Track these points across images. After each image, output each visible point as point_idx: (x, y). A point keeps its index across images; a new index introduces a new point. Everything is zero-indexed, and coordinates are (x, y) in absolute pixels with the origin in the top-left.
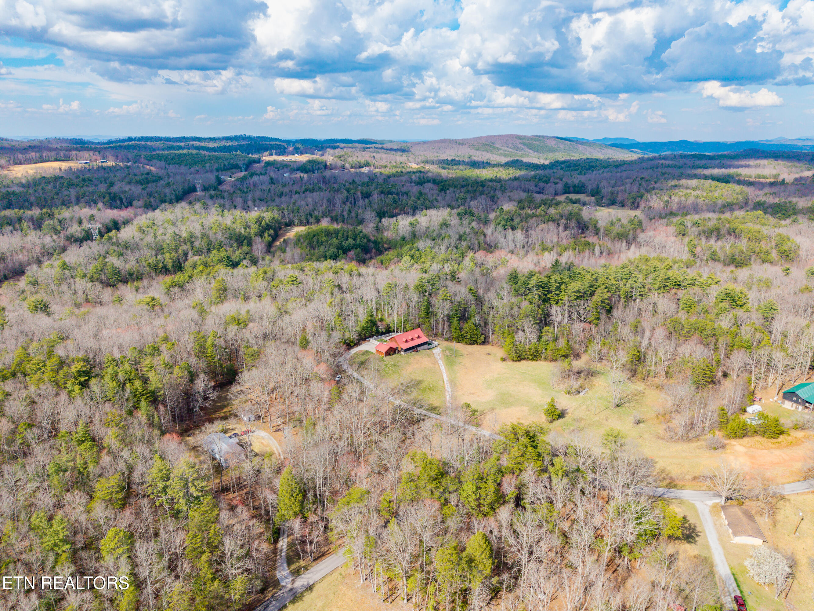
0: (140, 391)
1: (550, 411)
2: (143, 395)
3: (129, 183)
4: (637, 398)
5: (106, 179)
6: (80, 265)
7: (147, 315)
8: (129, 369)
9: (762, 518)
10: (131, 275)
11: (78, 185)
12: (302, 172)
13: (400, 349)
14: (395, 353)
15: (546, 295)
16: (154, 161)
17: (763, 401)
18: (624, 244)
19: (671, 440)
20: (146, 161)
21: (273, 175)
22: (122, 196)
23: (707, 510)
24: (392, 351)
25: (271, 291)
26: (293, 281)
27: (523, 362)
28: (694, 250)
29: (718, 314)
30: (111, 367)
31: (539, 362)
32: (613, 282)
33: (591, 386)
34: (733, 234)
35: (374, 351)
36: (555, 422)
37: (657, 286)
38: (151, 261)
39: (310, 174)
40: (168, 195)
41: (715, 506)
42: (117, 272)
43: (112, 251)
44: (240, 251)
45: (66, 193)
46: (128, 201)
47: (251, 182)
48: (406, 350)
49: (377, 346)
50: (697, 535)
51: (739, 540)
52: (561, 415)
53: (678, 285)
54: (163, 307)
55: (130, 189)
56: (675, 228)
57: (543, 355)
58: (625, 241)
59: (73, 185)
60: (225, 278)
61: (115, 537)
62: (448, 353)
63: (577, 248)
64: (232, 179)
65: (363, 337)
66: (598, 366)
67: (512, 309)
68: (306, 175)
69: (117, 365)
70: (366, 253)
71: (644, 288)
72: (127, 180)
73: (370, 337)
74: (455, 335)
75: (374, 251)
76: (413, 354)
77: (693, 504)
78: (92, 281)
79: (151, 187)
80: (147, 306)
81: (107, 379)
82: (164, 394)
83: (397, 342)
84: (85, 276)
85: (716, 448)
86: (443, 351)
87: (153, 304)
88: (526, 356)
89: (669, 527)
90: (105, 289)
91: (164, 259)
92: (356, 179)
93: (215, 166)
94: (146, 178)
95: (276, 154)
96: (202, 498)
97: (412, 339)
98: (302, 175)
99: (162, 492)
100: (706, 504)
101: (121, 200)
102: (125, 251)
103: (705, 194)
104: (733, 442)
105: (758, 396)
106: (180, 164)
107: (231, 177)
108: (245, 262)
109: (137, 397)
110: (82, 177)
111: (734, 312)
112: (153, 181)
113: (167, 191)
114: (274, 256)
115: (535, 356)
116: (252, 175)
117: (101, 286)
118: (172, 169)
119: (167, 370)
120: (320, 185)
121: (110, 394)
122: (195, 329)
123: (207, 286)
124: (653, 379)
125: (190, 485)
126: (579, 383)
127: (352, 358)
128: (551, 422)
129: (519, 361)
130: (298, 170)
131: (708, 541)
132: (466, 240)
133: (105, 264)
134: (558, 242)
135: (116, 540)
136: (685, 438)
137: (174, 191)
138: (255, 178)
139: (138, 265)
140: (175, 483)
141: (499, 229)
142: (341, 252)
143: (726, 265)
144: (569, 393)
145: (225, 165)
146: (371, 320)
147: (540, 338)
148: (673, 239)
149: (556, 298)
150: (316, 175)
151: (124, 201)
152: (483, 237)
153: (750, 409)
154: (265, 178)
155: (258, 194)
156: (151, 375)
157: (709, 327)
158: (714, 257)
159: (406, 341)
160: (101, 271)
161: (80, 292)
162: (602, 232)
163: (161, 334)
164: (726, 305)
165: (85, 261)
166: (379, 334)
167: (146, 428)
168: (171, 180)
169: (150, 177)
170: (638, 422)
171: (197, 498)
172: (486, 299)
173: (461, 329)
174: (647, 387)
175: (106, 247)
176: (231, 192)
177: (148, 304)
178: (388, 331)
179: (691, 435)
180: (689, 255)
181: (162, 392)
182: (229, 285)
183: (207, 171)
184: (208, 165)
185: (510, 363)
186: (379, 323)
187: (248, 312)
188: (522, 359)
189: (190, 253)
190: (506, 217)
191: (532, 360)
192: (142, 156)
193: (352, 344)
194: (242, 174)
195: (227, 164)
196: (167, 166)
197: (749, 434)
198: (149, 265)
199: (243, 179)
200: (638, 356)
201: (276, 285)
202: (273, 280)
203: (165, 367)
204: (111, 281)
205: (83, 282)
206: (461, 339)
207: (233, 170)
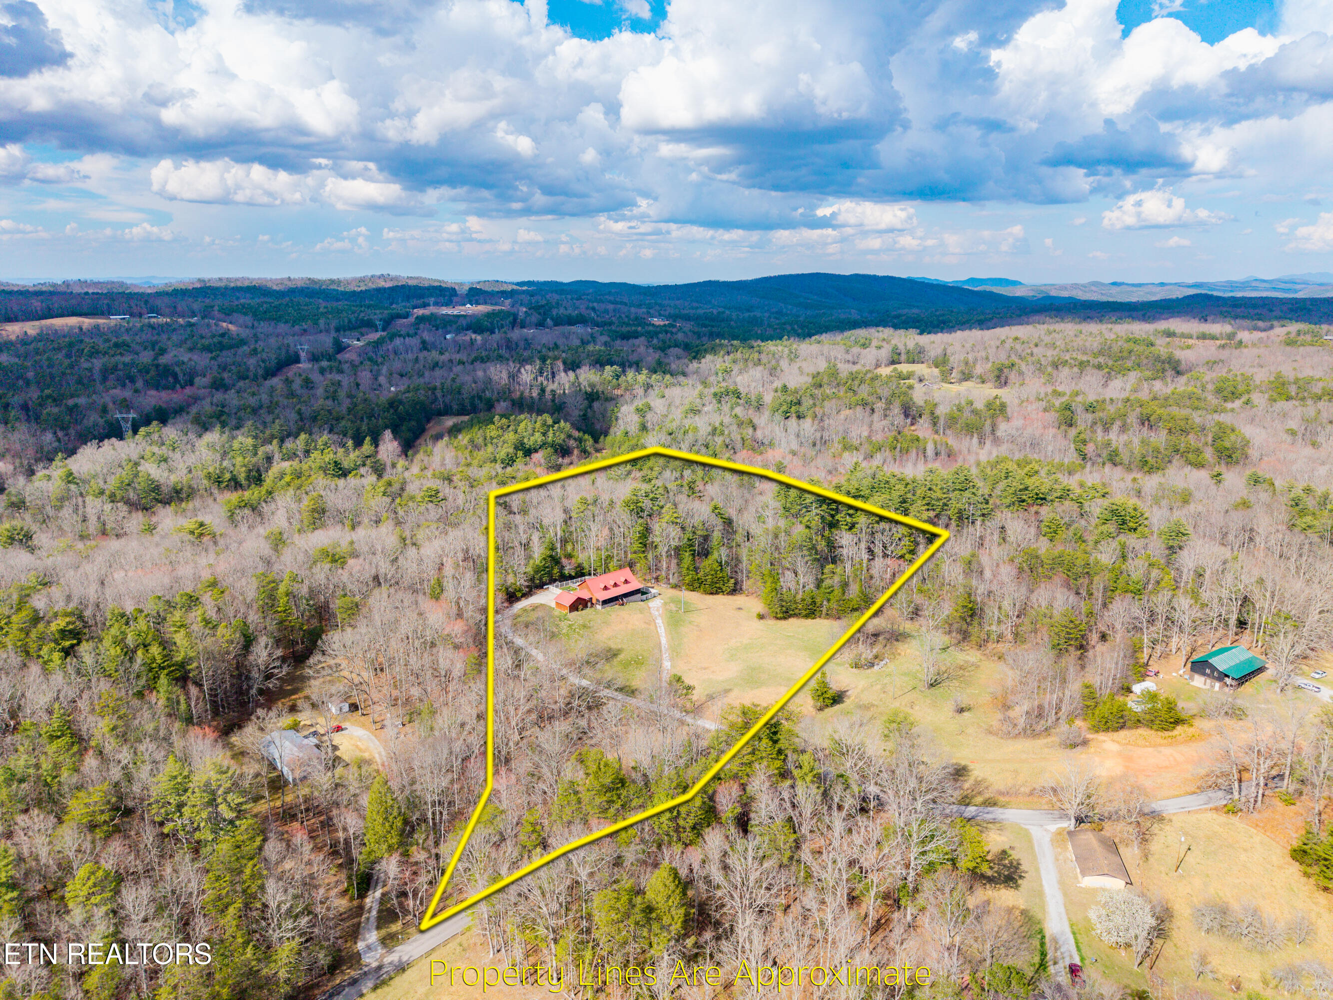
0: (159, 661)
1: (819, 693)
2: (164, 668)
3: (191, 349)
4: (962, 672)
5: (154, 344)
6: (95, 476)
7: (188, 548)
8: (145, 628)
9: (1129, 849)
10: (178, 492)
11: (105, 353)
12: (475, 332)
13: (594, 601)
14: (585, 606)
15: (833, 516)
16: (235, 315)
17: (1161, 676)
18: (975, 440)
19: (1008, 735)
20: (222, 316)
21: (426, 336)
22: (177, 369)
23: (1047, 838)
24: (579, 604)
25: (396, 513)
26: (431, 496)
27: (792, 621)
28: (1083, 448)
29: (1097, 542)
30: (116, 625)
31: (818, 620)
32: (939, 494)
33: (894, 655)
34: (1146, 423)
35: (553, 605)
36: (826, 710)
37: (1008, 501)
38: (211, 470)
39: (486, 334)
40: (252, 367)
41: (1059, 833)
42: (156, 488)
43: (150, 454)
44: (357, 453)
45: (86, 365)
46: (187, 378)
47: (390, 347)
48: (605, 602)
49: (559, 595)
50: (1021, 877)
51: (1090, 882)
52: (837, 699)
53: (1042, 499)
54: (218, 537)
55: (190, 360)
56: (1057, 415)
57: (824, 609)
58: (975, 435)
59: (98, 352)
60: (322, 493)
61: (89, 879)
62: (673, 607)
63: (899, 445)
64: (360, 344)
65: (536, 585)
66: (908, 626)
67: (776, 536)
68: (479, 338)
69: (127, 623)
70: (563, 457)
71: (987, 503)
72: (189, 344)
73: (550, 583)
74: (688, 579)
75: (576, 452)
76: (615, 608)
77: (1026, 830)
78: (113, 501)
79: (227, 357)
80: (191, 537)
81: (107, 642)
82: (199, 667)
83: (589, 590)
84: (102, 493)
85: (1074, 746)
86: (665, 604)
87: (200, 533)
88: (797, 611)
89: (970, 857)
90: (134, 515)
91: (234, 465)
92: (559, 343)
93: (334, 323)
94: (220, 343)
95: (436, 304)
96: (238, 823)
97: (616, 585)
98: (473, 336)
99: (174, 813)
100: (1046, 830)
101: (175, 376)
102: (171, 454)
103: (1110, 363)
104: (1102, 736)
105: (1153, 667)
106: (278, 319)
107: (358, 340)
108: (363, 470)
109: (153, 672)
110: (114, 340)
111: (1122, 538)
112: (231, 347)
113: (252, 362)
114: (412, 461)
115: (812, 611)
116: (392, 337)
117: (125, 508)
118: (264, 327)
119: (207, 631)
120: (502, 352)
121: (110, 666)
122: (261, 569)
123: (294, 506)
124: (995, 645)
125: (220, 800)
126: (875, 651)
127: (516, 617)
128: (821, 709)
129: (785, 618)
130: (468, 328)
131: (1041, 885)
132: (722, 434)
133: (136, 475)
134: (869, 437)
135: (90, 883)
136: (1029, 732)
137: (264, 361)
138: (398, 342)
139: (190, 476)
140: (195, 798)
141: (778, 417)
142: (520, 453)
143: (1129, 469)
144: (857, 666)
145: (350, 321)
146: (551, 556)
147: (819, 583)
148: (1052, 431)
149: (849, 519)
150: (497, 336)
151: (181, 377)
152: (750, 430)
153: (1137, 688)
154: (414, 342)
155: (397, 365)
156: (180, 638)
157: (1080, 562)
158: (1113, 459)
159: (606, 588)
160: (129, 485)
161: (93, 519)
162: (942, 422)
163: (206, 575)
164: (1111, 528)
165: (105, 471)
166: (564, 578)
167: (163, 719)
168: (260, 345)
169: (225, 341)
170: (961, 711)
171: (231, 822)
172: (740, 522)
173: (696, 569)
174: (983, 658)
175: (140, 447)
176: (357, 363)
177: (192, 533)
178: (580, 573)
179: (1039, 728)
180: (1076, 455)
181: (195, 665)
182: (329, 505)
183: (321, 332)
184: (322, 322)
185: (772, 622)
186: (564, 561)
187: (352, 543)
188: (790, 616)
189: (277, 456)
190: (789, 399)
191: (807, 616)
192: (216, 308)
193: (519, 595)
194: (374, 336)
195: (353, 320)
196: (256, 324)
197: (1128, 724)
198: (209, 476)
199: (377, 344)
200: (971, 609)
201: (403, 503)
202: (400, 495)
203: (205, 626)
204: (144, 501)
205: (98, 502)
206: (697, 585)
207: (364, 330)
